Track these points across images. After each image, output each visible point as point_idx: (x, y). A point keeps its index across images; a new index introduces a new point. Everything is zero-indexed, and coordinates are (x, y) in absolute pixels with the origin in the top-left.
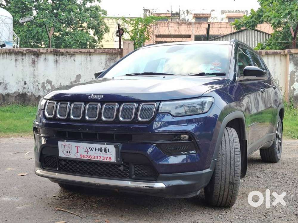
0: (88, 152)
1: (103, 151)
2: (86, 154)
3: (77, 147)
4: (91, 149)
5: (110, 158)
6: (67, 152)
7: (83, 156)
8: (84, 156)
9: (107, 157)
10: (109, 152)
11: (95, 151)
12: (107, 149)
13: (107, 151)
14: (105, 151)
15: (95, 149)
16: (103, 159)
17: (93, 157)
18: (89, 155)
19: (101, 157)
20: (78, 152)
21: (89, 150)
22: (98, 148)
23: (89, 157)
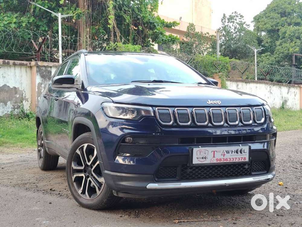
0: (224, 155)
1: (239, 153)
2: (222, 157)
3: (214, 152)
4: (228, 152)
5: (245, 158)
6: (203, 158)
7: (219, 160)
8: (221, 159)
9: (242, 158)
10: (244, 152)
11: (232, 153)
12: (243, 150)
13: (243, 152)
14: (241, 152)
15: (232, 151)
16: (238, 160)
17: (229, 160)
18: (225, 158)
19: (236, 158)
20: (214, 157)
21: (225, 153)
22: (235, 151)
23: (225, 160)
